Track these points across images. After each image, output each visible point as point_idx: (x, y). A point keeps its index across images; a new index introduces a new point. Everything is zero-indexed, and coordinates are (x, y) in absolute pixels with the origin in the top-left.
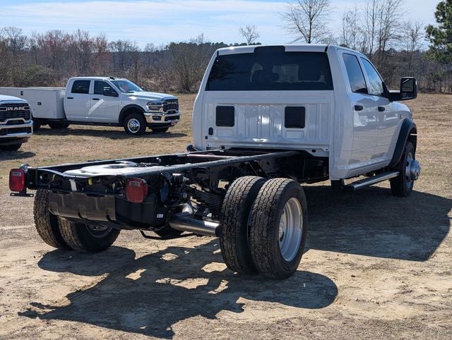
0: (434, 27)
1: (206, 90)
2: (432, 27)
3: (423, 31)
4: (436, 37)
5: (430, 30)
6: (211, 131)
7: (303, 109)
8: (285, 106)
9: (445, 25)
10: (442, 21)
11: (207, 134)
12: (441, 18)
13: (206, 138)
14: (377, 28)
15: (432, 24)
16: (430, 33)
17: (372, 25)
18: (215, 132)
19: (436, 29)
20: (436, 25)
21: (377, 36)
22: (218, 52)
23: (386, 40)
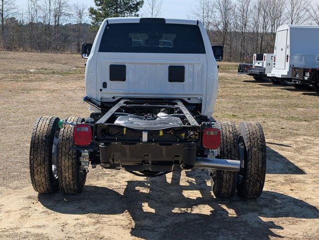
0: (94, 9)
1: (99, 51)
2: (93, 8)
3: (87, 11)
4: (96, 16)
5: (92, 11)
6: (105, 85)
7: (183, 68)
8: (169, 65)
9: (102, 8)
10: (99, 5)
11: (101, 88)
12: (99, 3)
13: (101, 90)
14: (53, 7)
15: (92, 7)
16: (92, 13)
17: (49, 4)
18: (108, 85)
19: (96, 10)
20: (96, 8)
21: (53, 13)
22: (107, 21)
23: (60, 16)
